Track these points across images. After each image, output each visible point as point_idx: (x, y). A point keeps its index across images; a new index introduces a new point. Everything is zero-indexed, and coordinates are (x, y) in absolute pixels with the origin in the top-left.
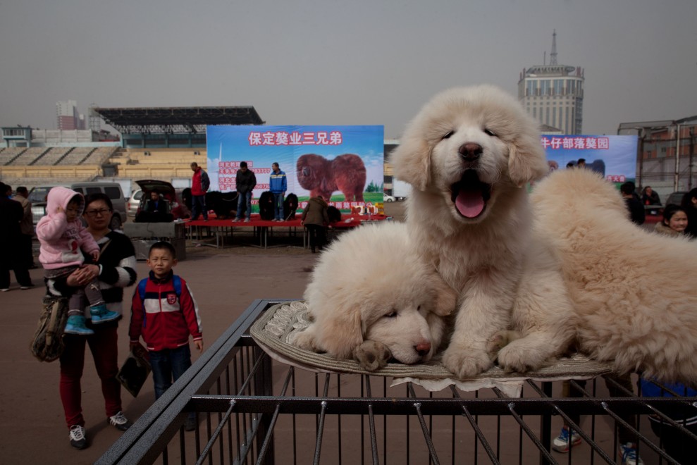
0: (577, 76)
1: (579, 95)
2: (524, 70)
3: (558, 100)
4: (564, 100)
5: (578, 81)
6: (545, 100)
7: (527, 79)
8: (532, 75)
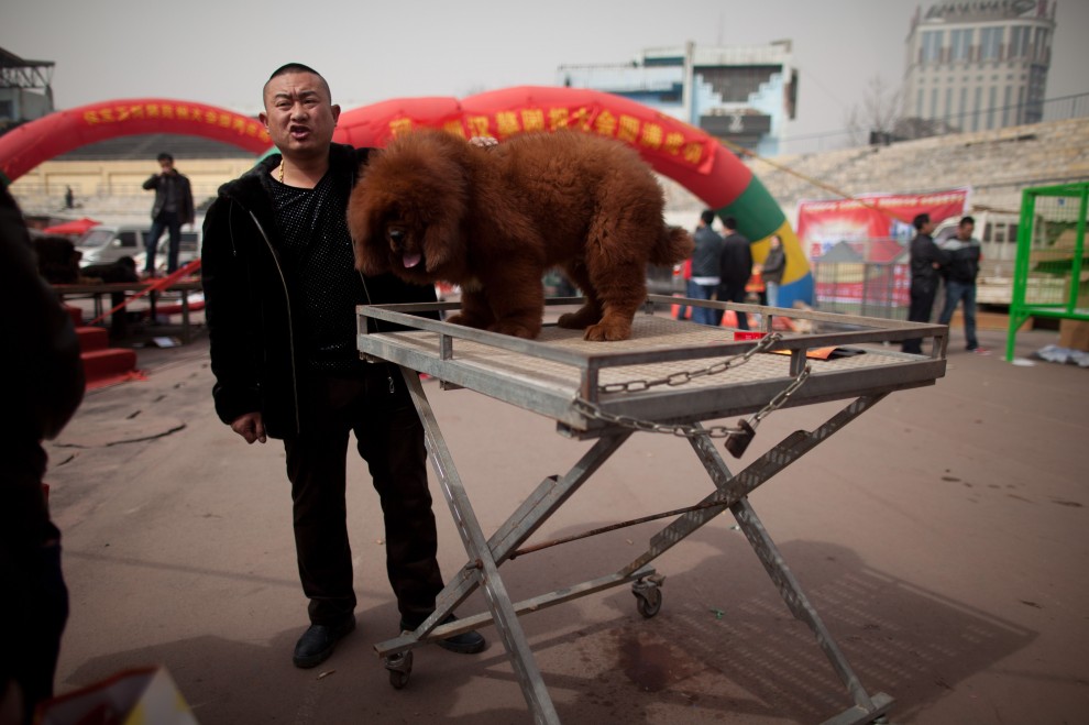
0: (1037, 19)
1: (1039, 59)
2: (919, 10)
3: (988, 71)
4: (1003, 70)
5: (1038, 29)
6: (959, 72)
7: (921, 29)
8: (935, 20)
